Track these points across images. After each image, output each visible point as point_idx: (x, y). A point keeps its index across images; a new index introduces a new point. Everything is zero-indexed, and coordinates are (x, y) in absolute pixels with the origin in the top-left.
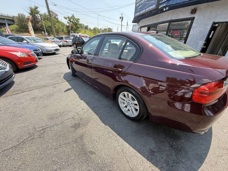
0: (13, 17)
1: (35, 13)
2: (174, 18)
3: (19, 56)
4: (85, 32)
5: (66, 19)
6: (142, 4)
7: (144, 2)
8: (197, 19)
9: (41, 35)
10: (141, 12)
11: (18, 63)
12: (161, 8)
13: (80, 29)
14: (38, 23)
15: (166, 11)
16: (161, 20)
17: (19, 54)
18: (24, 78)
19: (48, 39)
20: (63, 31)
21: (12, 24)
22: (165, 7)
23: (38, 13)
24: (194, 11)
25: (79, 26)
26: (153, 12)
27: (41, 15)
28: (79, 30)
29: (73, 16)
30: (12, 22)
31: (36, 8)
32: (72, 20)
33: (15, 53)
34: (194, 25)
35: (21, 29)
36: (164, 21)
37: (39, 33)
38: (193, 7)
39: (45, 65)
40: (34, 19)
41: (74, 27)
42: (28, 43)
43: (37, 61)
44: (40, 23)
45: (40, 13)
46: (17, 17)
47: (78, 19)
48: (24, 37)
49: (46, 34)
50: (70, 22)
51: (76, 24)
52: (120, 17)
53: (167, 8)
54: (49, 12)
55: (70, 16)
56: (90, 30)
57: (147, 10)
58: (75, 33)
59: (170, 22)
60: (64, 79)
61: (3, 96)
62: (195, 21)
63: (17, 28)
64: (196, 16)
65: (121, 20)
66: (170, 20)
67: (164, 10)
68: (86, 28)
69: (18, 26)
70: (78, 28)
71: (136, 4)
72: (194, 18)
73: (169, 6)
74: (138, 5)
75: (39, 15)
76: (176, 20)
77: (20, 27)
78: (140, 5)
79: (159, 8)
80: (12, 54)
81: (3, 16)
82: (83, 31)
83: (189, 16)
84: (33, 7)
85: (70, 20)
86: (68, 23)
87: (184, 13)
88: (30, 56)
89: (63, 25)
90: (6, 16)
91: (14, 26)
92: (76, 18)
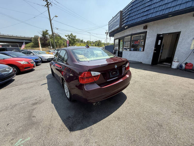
0: (32, 38)
1: (46, 34)
2: (134, 33)
3: (22, 64)
4: (80, 44)
5: (67, 37)
6: (112, 24)
7: (113, 23)
8: (149, 32)
9: (48, 49)
10: (112, 30)
11: (21, 68)
12: (123, 27)
13: (77, 42)
14: (47, 40)
15: (127, 29)
16: (126, 34)
17: (22, 63)
18: (22, 77)
19: (50, 51)
20: (64, 44)
21: (30, 43)
22: (125, 26)
23: (48, 34)
24: (145, 27)
25: (75, 41)
26: (119, 29)
27: (49, 35)
28: (75, 43)
29: (72, 34)
30: (30, 41)
31: (47, 31)
32: (71, 37)
33: (19, 62)
34: (147, 36)
35: (35, 45)
36: (128, 35)
37: (47, 47)
38: (144, 25)
39: (40, 69)
40: (45, 38)
41: (72, 41)
42: (34, 55)
43: (34, 67)
44: (48, 41)
45: (49, 34)
46: (33, 38)
47: (75, 36)
48: (32, 51)
49: (52, 47)
50: (70, 38)
51: (73, 40)
52: (106, 33)
53: (127, 27)
54: (53, 33)
55: (70, 34)
56: (85, 43)
57: (115, 28)
58: (72, 46)
59: (132, 35)
60: (46, 78)
61: (4, 88)
62: (147, 34)
63: (32, 45)
64: (147, 30)
65: (106, 34)
66: (131, 34)
67: (125, 28)
68: (82, 41)
69: (33, 44)
70: (75, 42)
71: (109, 25)
72: (147, 32)
73: (127, 25)
74: (110, 25)
75: (48, 35)
76: (135, 33)
77: (35, 44)
78: (111, 25)
79: (122, 27)
80: (18, 62)
81: (25, 38)
82: (79, 44)
83: (143, 31)
84: (45, 30)
85: (69, 37)
86: (68, 39)
87: (139, 29)
88: (29, 63)
89: (64, 40)
90: (27, 38)
91: (31, 44)
92: (73, 35)
